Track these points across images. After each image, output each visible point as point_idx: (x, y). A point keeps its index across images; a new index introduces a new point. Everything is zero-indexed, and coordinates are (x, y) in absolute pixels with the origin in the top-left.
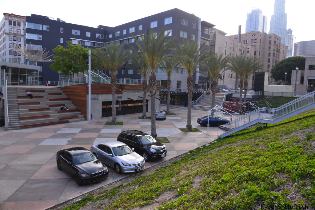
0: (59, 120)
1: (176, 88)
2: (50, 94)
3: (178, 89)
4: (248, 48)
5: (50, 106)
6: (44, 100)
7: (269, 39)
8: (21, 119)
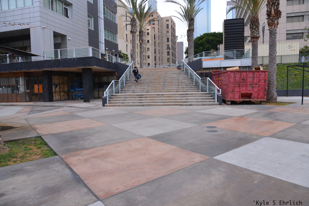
1: (53, 50)
3: (59, 50)
4: (148, 30)
7: (165, 23)
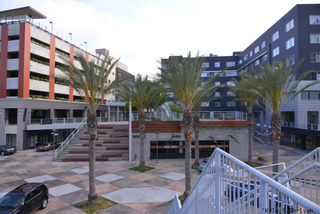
0: (101, 157)
2: (115, 131)
5: (105, 142)
6: (105, 137)
8: (70, 153)
